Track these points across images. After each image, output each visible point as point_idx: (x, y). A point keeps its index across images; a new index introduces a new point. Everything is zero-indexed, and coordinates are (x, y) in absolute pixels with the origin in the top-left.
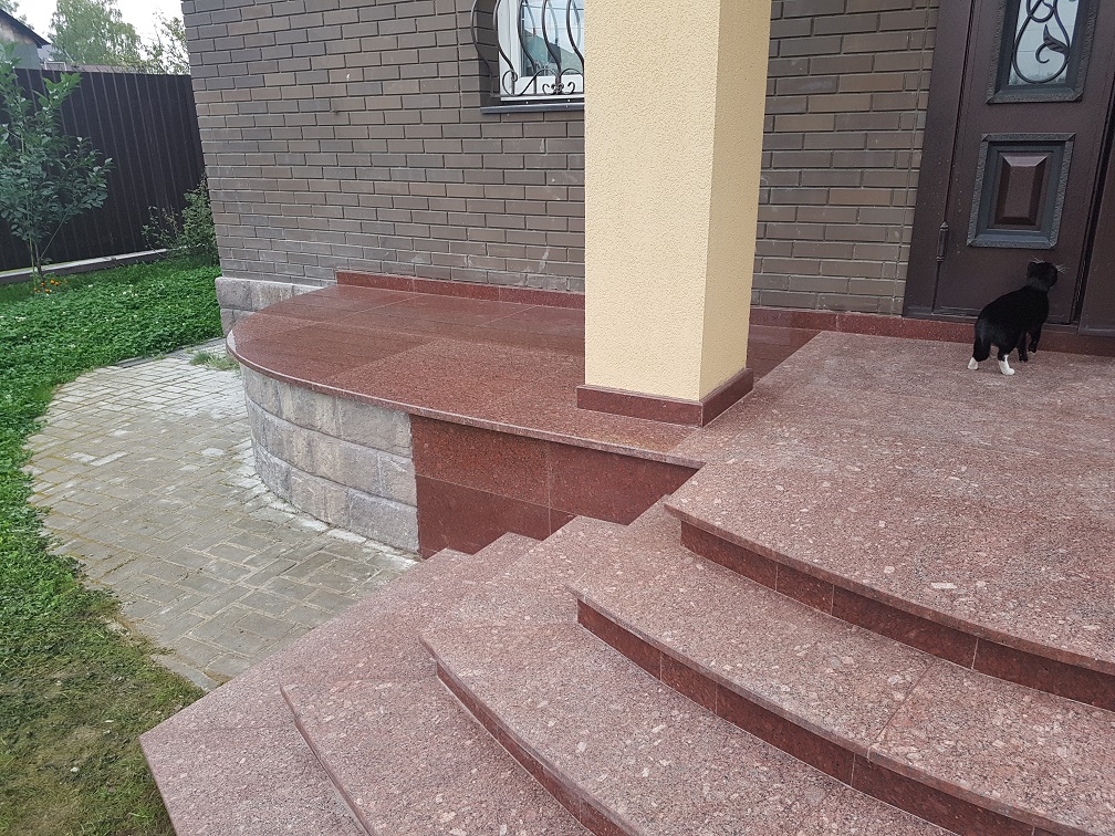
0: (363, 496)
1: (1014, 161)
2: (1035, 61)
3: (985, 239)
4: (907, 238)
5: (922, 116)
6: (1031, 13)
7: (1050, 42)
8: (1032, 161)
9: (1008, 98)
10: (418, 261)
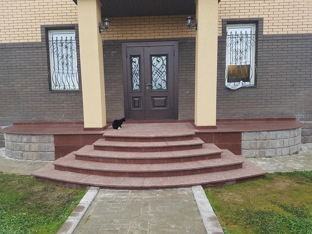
0: (42, 153)
1: (135, 99)
2: (136, 87)
3: (133, 109)
4: (124, 110)
5: (123, 94)
6: (134, 81)
7: (137, 85)
8: (137, 99)
9: (133, 91)
10: (34, 119)
